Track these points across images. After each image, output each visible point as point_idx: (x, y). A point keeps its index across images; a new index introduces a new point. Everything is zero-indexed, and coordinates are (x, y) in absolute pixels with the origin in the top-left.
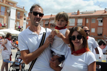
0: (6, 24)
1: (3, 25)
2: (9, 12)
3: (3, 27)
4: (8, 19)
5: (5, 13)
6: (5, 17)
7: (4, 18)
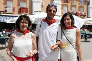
0: (87, 13)
1: (83, 14)
2: (88, 1)
3: (84, 17)
4: (87, 8)
5: (84, 2)
6: (85, 6)
7: (84, 8)
